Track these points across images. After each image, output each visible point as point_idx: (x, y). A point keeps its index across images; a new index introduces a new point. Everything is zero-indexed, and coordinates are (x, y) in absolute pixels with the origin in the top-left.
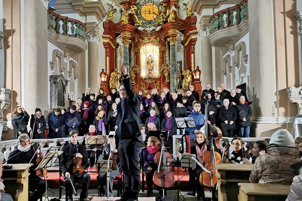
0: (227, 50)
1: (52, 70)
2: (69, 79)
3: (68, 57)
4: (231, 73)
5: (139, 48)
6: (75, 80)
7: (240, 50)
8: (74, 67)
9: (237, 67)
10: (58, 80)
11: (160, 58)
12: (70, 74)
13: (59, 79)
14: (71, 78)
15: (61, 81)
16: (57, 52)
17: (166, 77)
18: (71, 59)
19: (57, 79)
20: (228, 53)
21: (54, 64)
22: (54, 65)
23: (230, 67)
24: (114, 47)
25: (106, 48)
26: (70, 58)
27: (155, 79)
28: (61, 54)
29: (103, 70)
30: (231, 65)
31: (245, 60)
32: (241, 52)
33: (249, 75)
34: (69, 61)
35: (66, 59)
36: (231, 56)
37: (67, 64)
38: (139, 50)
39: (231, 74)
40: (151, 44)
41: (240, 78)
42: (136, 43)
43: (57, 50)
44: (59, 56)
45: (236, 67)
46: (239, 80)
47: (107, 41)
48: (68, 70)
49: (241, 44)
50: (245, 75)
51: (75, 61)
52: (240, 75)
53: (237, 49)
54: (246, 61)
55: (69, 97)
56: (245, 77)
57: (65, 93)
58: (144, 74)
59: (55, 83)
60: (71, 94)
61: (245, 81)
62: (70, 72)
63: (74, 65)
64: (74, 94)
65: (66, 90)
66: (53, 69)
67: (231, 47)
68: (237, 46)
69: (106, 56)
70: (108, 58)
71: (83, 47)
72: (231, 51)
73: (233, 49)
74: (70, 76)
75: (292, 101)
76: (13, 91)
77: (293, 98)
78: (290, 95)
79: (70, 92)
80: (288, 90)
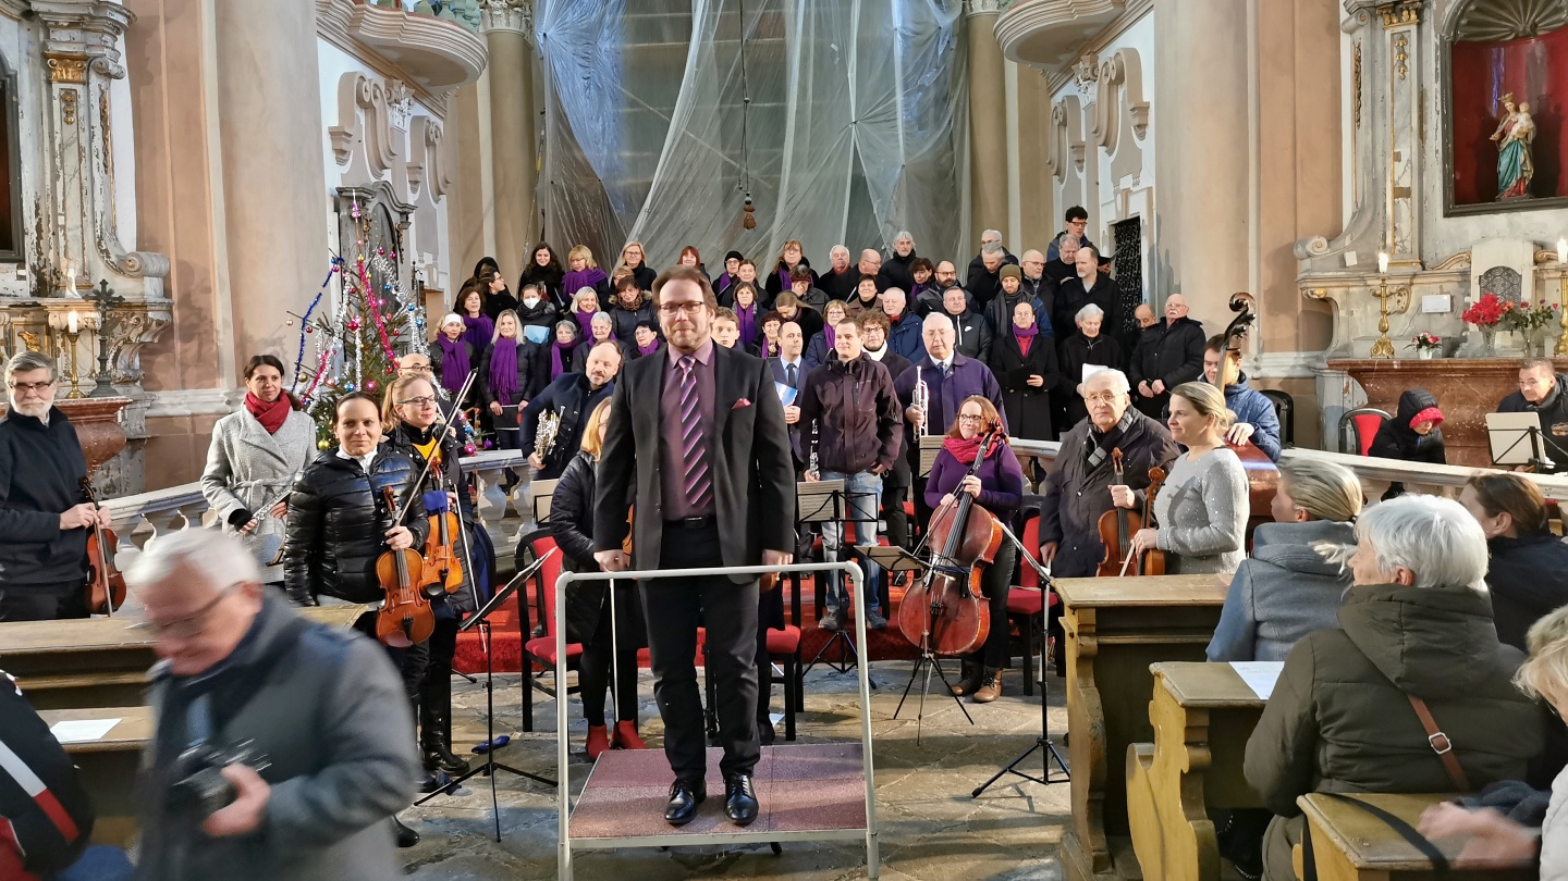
0: (1067, 72)
1: (341, 162)
2: (411, 199)
3: (404, 103)
4: (1081, 169)
6: (437, 201)
7: (1120, 79)
8: (430, 144)
9: (1104, 148)
10: (370, 207)
12: (418, 178)
13: (376, 202)
14: (418, 192)
15: (381, 210)
16: (359, 85)
18: (419, 110)
19: (363, 201)
20: (1069, 89)
21: (350, 135)
22: (348, 142)
23: (1078, 148)
26: (417, 105)
28: (374, 91)
30: (1084, 139)
31: (1139, 126)
32: (1122, 91)
33: (1152, 184)
34: (408, 120)
35: (396, 113)
36: (1083, 104)
37: (402, 132)
39: (1082, 176)
41: (1116, 193)
43: (358, 76)
44: (367, 100)
45: (1101, 150)
46: (1115, 201)
48: (408, 160)
49: (1123, 58)
50: (1135, 184)
51: (433, 118)
52: (1116, 182)
53: (1106, 75)
54: (1141, 127)
55: (418, 277)
56: (1138, 192)
57: (402, 260)
60: (422, 261)
61: (1138, 207)
62: (416, 168)
63: (432, 137)
64: (435, 259)
65: (402, 246)
66: (344, 158)
67: (1081, 65)
68: (1107, 63)
71: (472, 61)
72: (1081, 81)
73: (1089, 74)
74: (416, 182)
75: (1312, 292)
76: (177, 261)
77: (1315, 280)
78: (1307, 271)
79: (421, 256)
80: (1299, 251)
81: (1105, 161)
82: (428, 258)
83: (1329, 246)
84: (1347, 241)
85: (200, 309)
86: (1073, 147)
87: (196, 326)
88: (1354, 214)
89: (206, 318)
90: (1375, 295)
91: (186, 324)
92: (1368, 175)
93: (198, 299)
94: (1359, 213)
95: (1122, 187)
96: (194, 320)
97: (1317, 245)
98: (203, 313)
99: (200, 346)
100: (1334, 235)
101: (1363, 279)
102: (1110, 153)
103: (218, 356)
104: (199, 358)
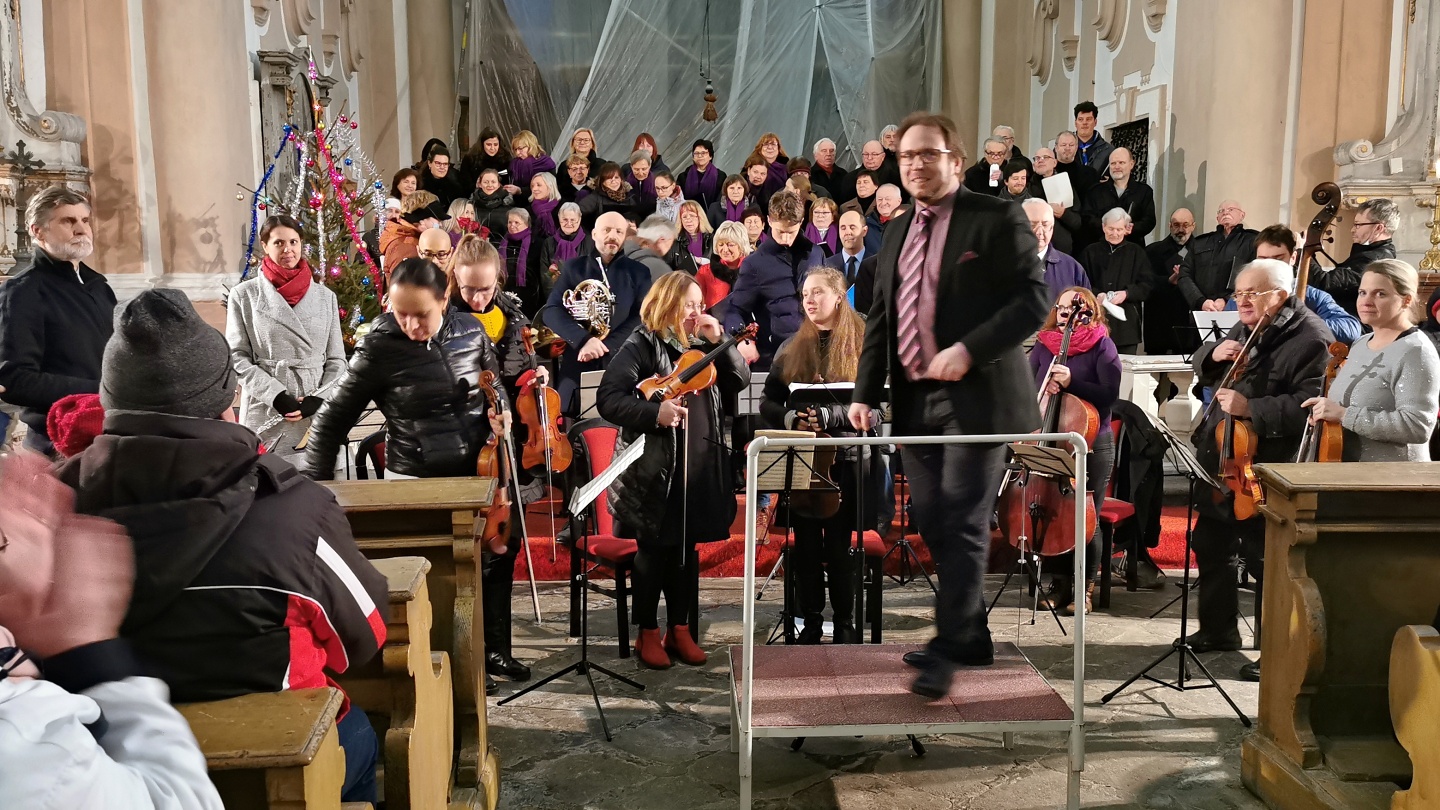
19: (288, 69)
23: (1070, 43)
30: (1077, 33)
31: (1153, 16)
33: (1168, 81)
45: (1102, 45)
46: (1117, 102)
50: (1142, 83)
52: (1118, 78)
54: (1157, 17)
56: (1146, 91)
59: (278, 89)
61: (1146, 107)
63: (346, 2)
74: (330, 54)
75: (1353, 201)
76: (93, 124)
77: (1358, 187)
78: (1349, 177)
80: (1340, 156)
81: (1104, 57)
83: (1374, 151)
84: (1393, 146)
85: (120, 181)
86: (1064, 42)
87: (116, 201)
88: (1399, 118)
89: (126, 192)
90: (1421, 205)
91: (105, 198)
92: (1421, 74)
93: (118, 170)
94: (1405, 117)
95: (1126, 86)
96: (113, 194)
97: (1363, 149)
98: (124, 187)
99: (121, 224)
100: (1378, 139)
101: (1408, 187)
102: (1112, 48)
103: (141, 237)
104: (121, 239)
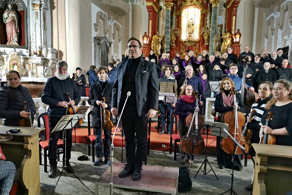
0: (272, 11)
1: (96, 31)
2: (113, 41)
3: (112, 20)
4: (273, 36)
5: (181, 12)
6: (119, 43)
7: (287, 10)
8: (117, 29)
10: (102, 42)
11: (201, 21)
13: (103, 40)
14: (115, 40)
15: (105, 43)
16: (101, 14)
17: (206, 40)
18: (115, 22)
19: (100, 40)
20: (272, 15)
21: (98, 25)
22: (98, 27)
23: (273, 30)
24: (157, 11)
25: (149, 11)
26: (114, 20)
27: (194, 42)
28: (105, 16)
29: (145, 33)
30: (275, 27)
31: (291, 22)
32: (287, 13)
34: (113, 24)
35: (110, 22)
36: (275, 18)
37: (111, 26)
38: (181, 14)
39: (273, 37)
40: (193, 6)
41: (282, 41)
42: (178, 6)
43: (100, 12)
44: (103, 18)
45: (279, 30)
46: (282, 43)
47: (150, 4)
48: (112, 32)
49: (288, 4)
50: (288, 38)
51: (119, 24)
52: (283, 37)
53: (283, 9)
55: (113, 58)
56: (288, 40)
57: (109, 54)
58: (184, 37)
59: (99, 44)
60: (115, 55)
61: (288, 44)
62: (114, 34)
64: (118, 55)
65: (109, 51)
67: (276, 8)
68: (283, 6)
69: (149, 19)
70: (151, 21)
71: (126, 10)
72: (275, 12)
73: (278, 10)
74: (114, 38)
79: (114, 54)
81: (280, 32)
82: (116, 55)
86: (271, 30)
95: (284, 39)
102: (282, 30)
